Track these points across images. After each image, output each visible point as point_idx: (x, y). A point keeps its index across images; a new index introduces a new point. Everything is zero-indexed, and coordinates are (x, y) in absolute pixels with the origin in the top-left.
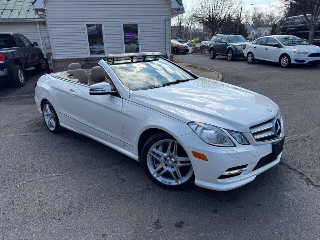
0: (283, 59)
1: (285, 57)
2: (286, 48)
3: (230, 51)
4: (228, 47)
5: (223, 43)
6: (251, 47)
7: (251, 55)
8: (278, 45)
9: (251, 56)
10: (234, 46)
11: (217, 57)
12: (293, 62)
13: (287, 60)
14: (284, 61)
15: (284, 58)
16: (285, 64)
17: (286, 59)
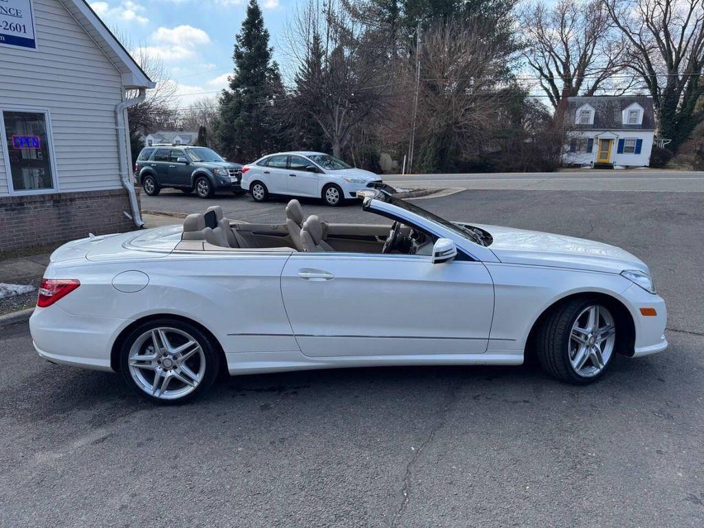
0: (328, 191)
1: (333, 189)
2: (329, 173)
3: (203, 180)
4: (195, 172)
5: (179, 162)
6: (257, 172)
7: (260, 186)
8: (315, 169)
9: (261, 189)
10: (212, 170)
11: (163, 191)
12: (347, 196)
13: (337, 194)
14: (332, 196)
15: (331, 190)
16: (334, 201)
17: (335, 191)
